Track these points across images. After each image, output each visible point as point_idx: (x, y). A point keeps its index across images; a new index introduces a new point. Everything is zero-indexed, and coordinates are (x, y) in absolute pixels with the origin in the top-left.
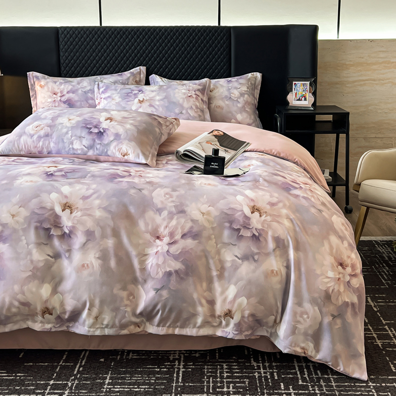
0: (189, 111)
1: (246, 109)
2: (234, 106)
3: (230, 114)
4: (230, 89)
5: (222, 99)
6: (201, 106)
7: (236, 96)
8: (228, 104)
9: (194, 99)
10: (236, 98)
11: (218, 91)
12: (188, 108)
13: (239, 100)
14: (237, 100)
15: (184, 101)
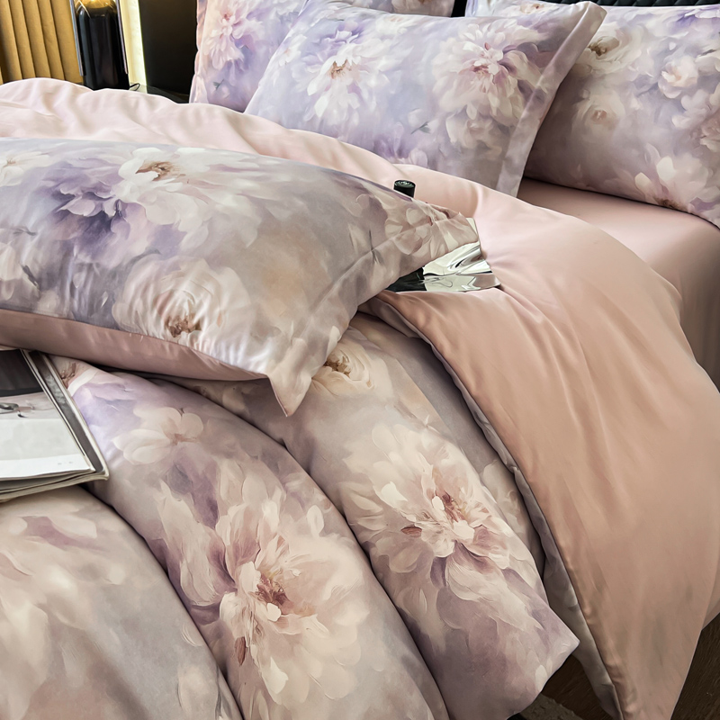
0: (450, 126)
1: (704, 142)
2: (656, 120)
3: (634, 152)
4: (667, 52)
5: (624, 87)
6: (508, 111)
7: (680, 83)
8: (635, 112)
9: (488, 82)
10: (676, 89)
11: (626, 53)
12: (448, 114)
13: (685, 101)
14: (677, 102)
15: (447, 87)
